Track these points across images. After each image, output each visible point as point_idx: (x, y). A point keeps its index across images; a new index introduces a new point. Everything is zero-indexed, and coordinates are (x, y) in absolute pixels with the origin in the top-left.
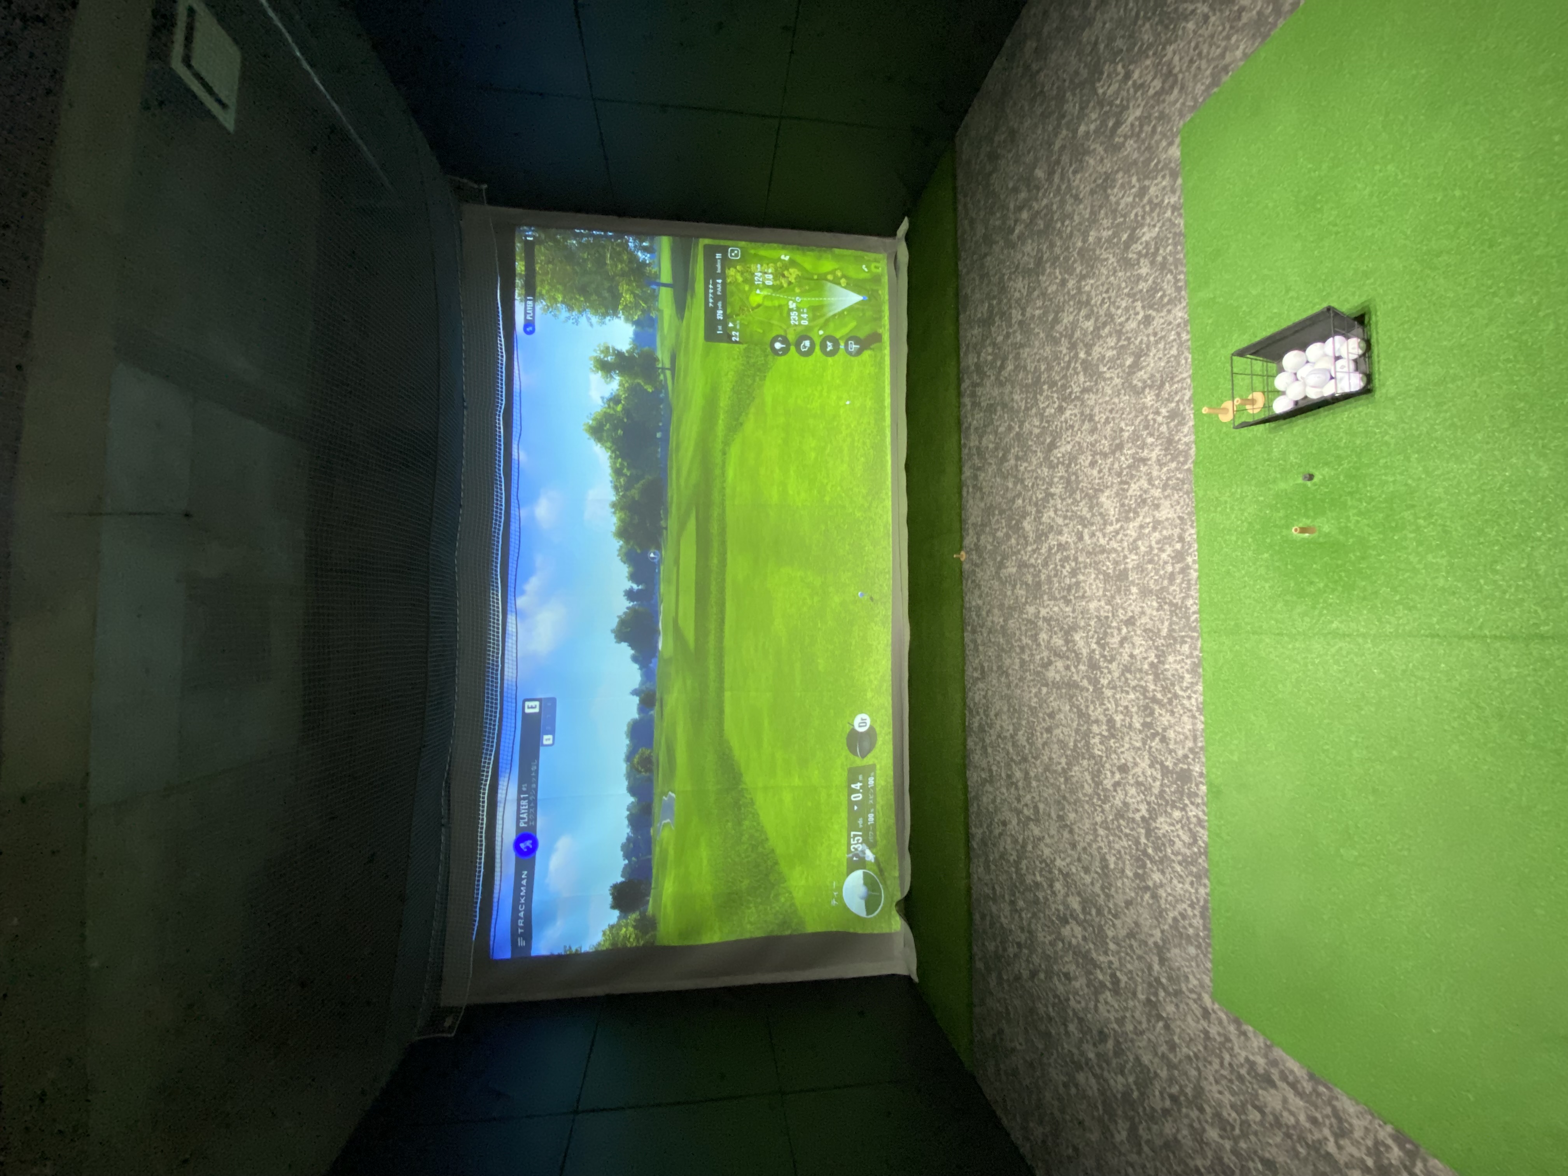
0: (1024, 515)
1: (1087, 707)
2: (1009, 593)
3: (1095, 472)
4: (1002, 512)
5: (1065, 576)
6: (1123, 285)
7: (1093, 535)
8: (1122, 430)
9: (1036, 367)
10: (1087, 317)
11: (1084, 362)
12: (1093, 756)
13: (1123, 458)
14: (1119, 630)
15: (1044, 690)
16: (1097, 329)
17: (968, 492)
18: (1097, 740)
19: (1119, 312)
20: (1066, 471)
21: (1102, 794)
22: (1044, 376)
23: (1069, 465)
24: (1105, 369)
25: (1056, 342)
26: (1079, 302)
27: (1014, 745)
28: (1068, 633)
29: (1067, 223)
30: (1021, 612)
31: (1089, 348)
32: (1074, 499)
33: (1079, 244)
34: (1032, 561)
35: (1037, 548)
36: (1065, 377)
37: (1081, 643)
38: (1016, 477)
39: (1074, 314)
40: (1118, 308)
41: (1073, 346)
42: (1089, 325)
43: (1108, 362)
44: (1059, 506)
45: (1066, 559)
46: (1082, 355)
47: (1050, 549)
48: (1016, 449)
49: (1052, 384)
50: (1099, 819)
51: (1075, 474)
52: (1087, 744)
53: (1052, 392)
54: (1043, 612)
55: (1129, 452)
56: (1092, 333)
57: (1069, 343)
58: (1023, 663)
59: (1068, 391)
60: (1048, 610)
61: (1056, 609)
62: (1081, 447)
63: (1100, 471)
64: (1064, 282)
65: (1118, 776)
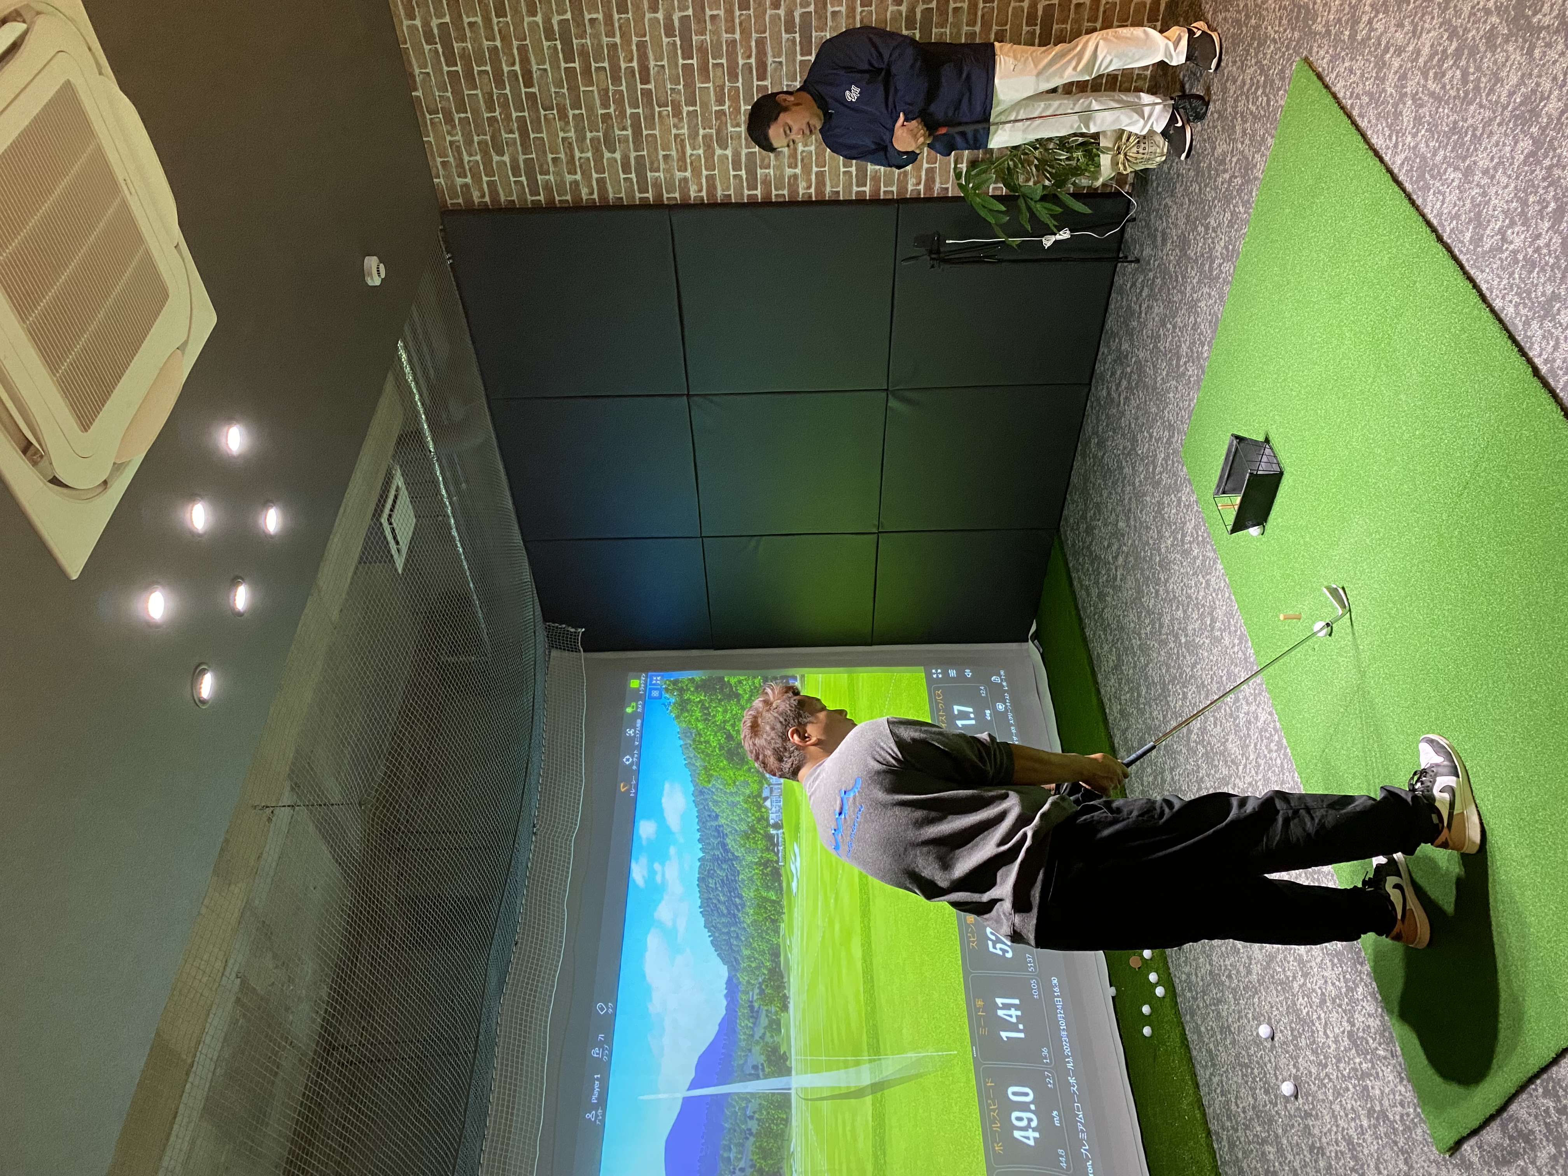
16: (1185, 612)
31: (1185, 630)
42: (1180, 613)
51: (1209, 743)
59: (1184, 676)
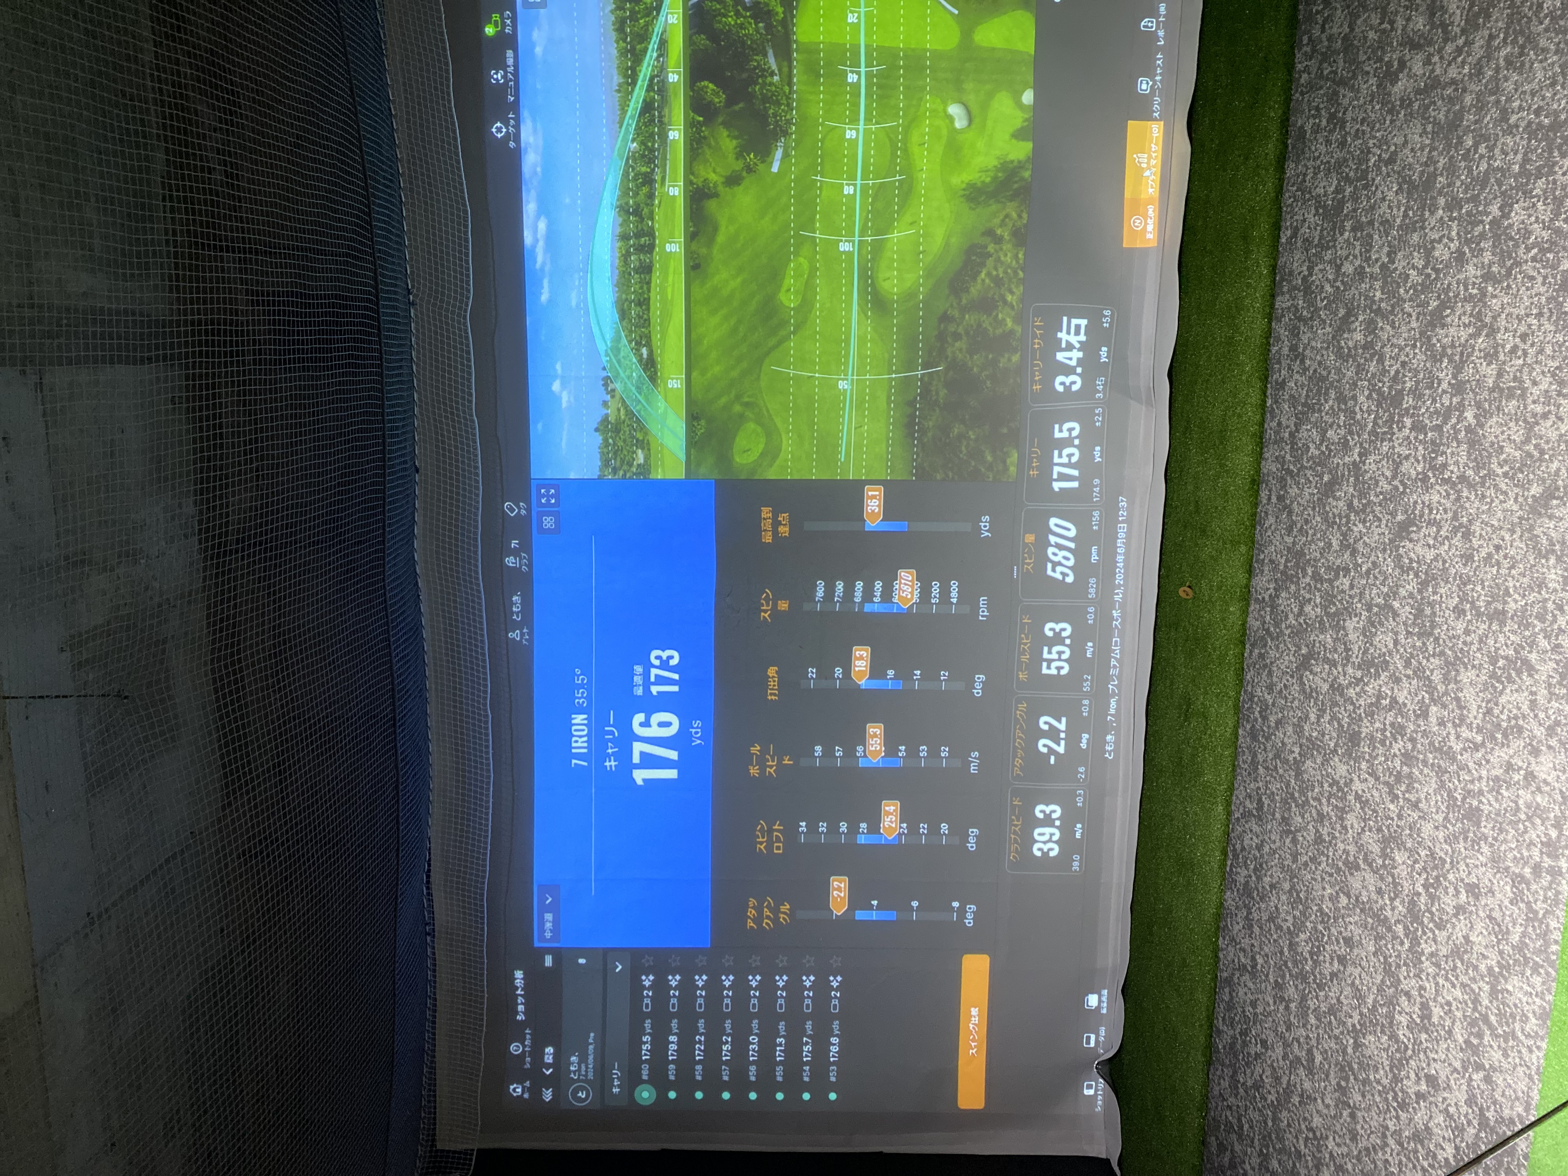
0: (1351, 613)
1: (1398, 966)
2: (1313, 717)
3: (1460, 626)
4: (1316, 577)
5: (1395, 755)
6: (1549, 350)
7: (1442, 723)
8: (1507, 593)
9: (1397, 372)
10: (1490, 357)
11: (1469, 429)
12: (1393, 1037)
13: (1501, 639)
14: (1458, 892)
15: (1344, 900)
17: (1269, 499)
18: (1403, 1020)
19: (1535, 391)
20: (1420, 591)
21: (1400, 1094)
22: (1408, 401)
23: (1424, 584)
24: (1499, 471)
25: (1436, 358)
26: (1479, 317)
27: (1292, 946)
28: (1390, 841)
29: (1482, 150)
30: (1326, 761)
32: (1424, 644)
33: (1495, 210)
34: (1351, 692)
35: (1361, 679)
36: (1438, 428)
37: (1402, 871)
38: (1345, 535)
39: (1471, 330)
40: (1535, 383)
41: (1458, 388)
43: (1505, 461)
44: (1401, 637)
45: (1399, 730)
46: (1469, 415)
47: (1379, 696)
48: (1351, 490)
49: (1419, 427)
50: (1390, 1124)
52: (1390, 1017)
53: (1416, 438)
54: (1357, 786)
55: (1512, 637)
56: (1492, 390)
57: (1455, 377)
58: (1319, 839)
59: (1441, 459)
60: (1364, 786)
61: (1376, 794)
62: (1445, 570)
63: (1467, 632)
64: (1460, 258)
65: (1423, 1087)
